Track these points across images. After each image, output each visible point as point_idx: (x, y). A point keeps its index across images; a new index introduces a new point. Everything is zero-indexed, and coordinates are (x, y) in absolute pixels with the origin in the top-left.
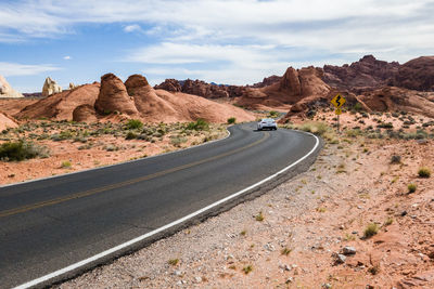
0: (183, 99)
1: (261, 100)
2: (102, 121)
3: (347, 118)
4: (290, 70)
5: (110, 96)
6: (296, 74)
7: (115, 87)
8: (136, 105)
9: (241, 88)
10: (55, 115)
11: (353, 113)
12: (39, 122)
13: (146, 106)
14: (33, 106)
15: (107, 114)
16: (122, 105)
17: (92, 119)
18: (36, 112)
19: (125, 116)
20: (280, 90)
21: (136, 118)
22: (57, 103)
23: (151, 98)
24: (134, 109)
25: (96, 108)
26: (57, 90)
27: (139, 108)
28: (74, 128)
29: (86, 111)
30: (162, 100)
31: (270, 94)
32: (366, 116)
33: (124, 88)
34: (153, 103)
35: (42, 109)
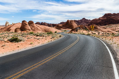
0: (43, 27)
1: (61, 27)
2: (22, 32)
3: (85, 32)
4: (68, 21)
5: (24, 26)
6: (70, 21)
7: (25, 24)
8: (31, 28)
9: (55, 24)
10: (10, 31)
11: (86, 31)
12: (6, 32)
13: (33, 28)
14: (4, 28)
15: (23, 30)
16: (27, 28)
17: (20, 32)
18: (4, 30)
19: (28, 31)
20: (66, 25)
21: (31, 31)
22: (10, 27)
23: (34, 26)
24: (30, 29)
25: (21, 29)
26: (9, 24)
27: (32, 29)
28: (15, 34)
29: (18, 30)
30: (37, 27)
31: (63, 26)
32: (89, 31)
33: (28, 24)
34: (35, 28)
35: (6, 29)
